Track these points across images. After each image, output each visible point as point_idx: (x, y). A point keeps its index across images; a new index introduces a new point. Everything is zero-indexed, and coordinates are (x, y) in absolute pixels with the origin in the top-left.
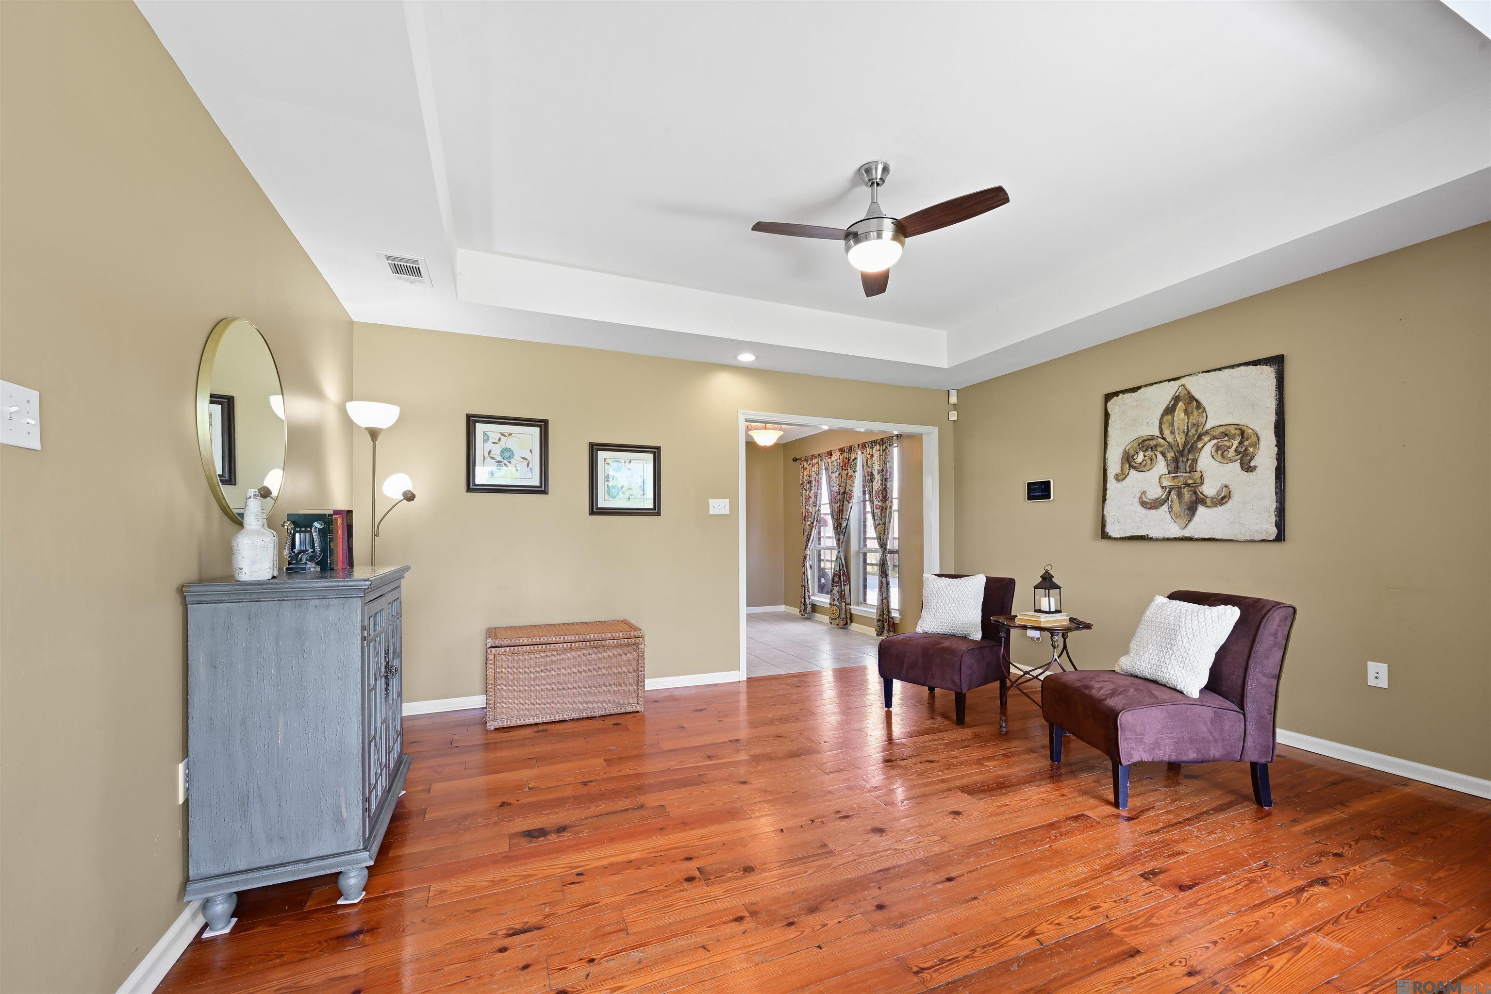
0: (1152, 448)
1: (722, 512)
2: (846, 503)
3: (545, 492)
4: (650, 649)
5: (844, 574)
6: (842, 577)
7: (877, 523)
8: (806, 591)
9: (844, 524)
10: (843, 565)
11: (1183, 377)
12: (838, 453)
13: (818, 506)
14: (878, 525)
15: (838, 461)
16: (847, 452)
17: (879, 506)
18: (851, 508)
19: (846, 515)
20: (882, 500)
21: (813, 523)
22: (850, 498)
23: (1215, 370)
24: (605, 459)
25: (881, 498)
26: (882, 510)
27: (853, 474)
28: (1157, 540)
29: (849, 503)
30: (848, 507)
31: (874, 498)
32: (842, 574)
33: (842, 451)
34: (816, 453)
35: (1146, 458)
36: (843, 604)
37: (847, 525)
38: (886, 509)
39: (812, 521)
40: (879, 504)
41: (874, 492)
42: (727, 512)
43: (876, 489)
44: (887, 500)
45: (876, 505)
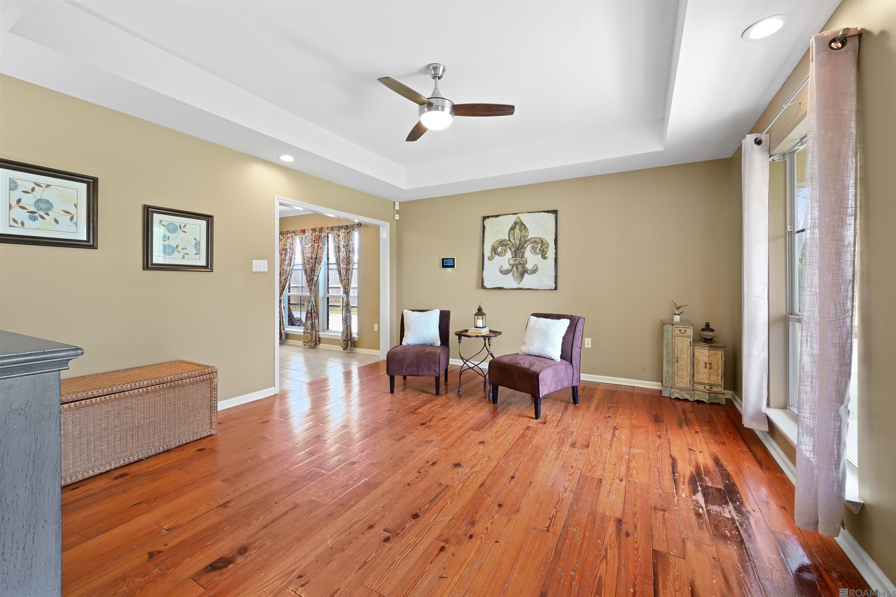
0: (505, 245)
1: (262, 270)
2: (317, 265)
3: (93, 247)
4: (221, 382)
5: (314, 312)
6: (313, 314)
7: (343, 279)
8: (282, 325)
9: (315, 279)
10: (314, 306)
11: (519, 213)
12: (311, 232)
13: (292, 266)
14: (343, 280)
15: (311, 237)
16: (318, 232)
17: (344, 267)
18: (321, 268)
19: (317, 273)
20: (347, 264)
21: (287, 278)
22: (321, 262)
23: (532, 212)
24: (161, 221)
25: (346, 263)
26: (347, 270)
27: (323, 246)
28: (507, 289)
29: (319, 265)
30: (319, 268)
31: (341, 263)
32: (313, 312)
33: (314, 230)
34: (291, 230)
35: (503, 250)
36: (314, 332)
37: (317, 279)
38: (349, 270)
39: (287, 276)
40: (344, 266)
41: (341, 259)
42: (266, 270)
43: (342, 257)
44: (349, 264)
45: (342, 267)
